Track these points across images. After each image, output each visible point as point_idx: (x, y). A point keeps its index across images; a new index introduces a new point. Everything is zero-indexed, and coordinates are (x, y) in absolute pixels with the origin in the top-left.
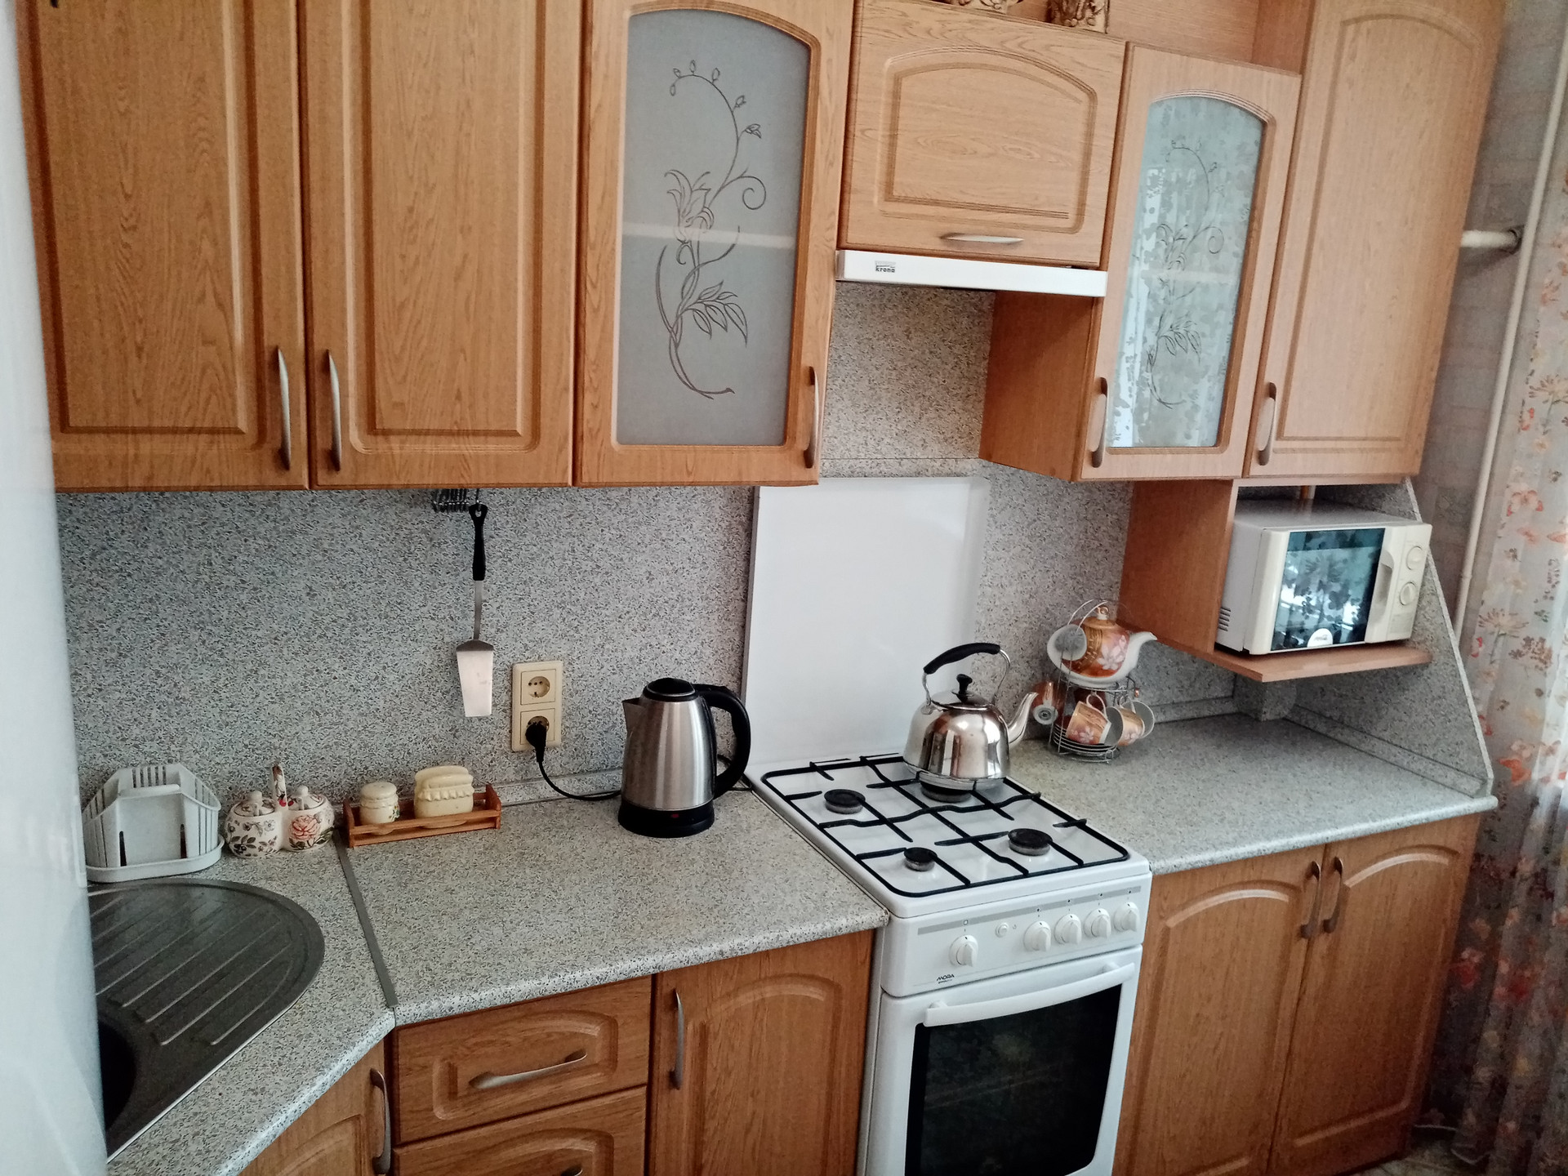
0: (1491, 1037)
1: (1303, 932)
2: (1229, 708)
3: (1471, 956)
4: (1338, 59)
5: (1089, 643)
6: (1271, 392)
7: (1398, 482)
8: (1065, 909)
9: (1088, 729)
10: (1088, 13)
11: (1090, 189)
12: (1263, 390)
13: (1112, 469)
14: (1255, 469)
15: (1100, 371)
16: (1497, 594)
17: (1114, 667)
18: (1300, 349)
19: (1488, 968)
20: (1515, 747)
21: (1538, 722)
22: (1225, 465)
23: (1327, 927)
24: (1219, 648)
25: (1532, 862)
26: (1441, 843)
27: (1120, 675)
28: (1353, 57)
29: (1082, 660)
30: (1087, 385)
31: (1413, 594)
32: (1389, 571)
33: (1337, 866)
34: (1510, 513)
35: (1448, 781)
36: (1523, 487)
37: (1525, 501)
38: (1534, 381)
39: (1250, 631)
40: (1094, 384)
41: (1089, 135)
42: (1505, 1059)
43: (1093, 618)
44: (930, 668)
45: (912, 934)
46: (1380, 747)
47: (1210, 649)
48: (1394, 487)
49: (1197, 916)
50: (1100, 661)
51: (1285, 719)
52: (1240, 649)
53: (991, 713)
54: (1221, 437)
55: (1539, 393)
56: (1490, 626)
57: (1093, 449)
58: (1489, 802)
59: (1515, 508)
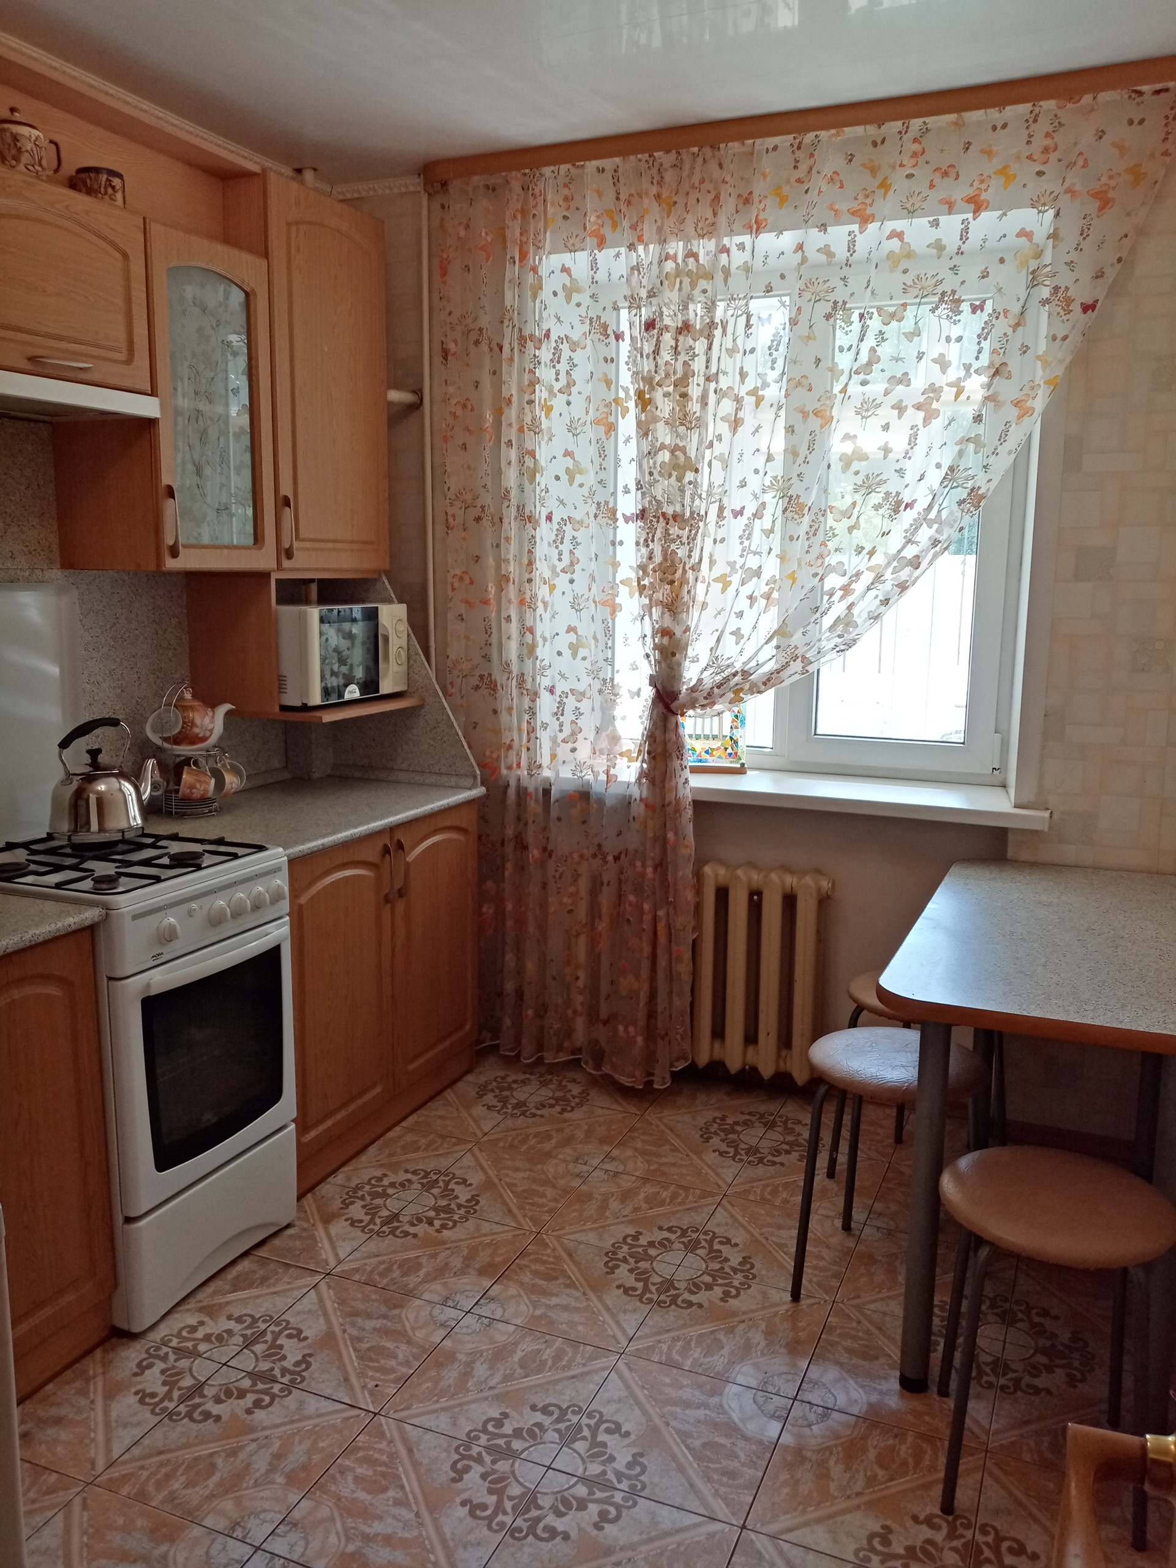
0: (509, 958)
1: (387, 900)
2: (286, 775)
3: (488, 910)
4: (289, 252)
5: (184, 718)
6: (287, 502)
7: (375, 576)
8: (233, 889)
9: (198, 786)
10: (110, 191)
11: (136, 330)
12: (280, 503)
13: (188, 561)
14: (286, 563)
15: (166, 479)
16: (456, 650)
17: (208, 734)
18: (300, 471)
19: (500, 914)
20: (488, 753)
21: (497, 732)
22: (263, 560)
23: (401, 893)
24: (284, 708)
25: (513, 827)
26: (458, 824)
27: (213, 739)
28: (298, 250)
29: (180, 732)
30: (157, 492)
31: (404, 655)
32: (386, 639)
33: (400, 846)
34: (453, 590)
35: (453, 784)
36: (458, 572)
37: (461, 579)
38: (451, 495)
39: (305, 690)
40: (162, 491)
41: (128, 288)
42: (520, 972)
43: (181, 698)
44: (64, 744)
45: (128, 919)
46: (402, 776)
47: (277, 709)
48: (375, 580)
49: (318, 893)
50: (196, 730)
51: (329, 776)
52: (299, 704)
53: (122, 775)
54: (258, 538)
55: (456, 503)
56: (456, 672)
57: (171, 543)
58: (479, 791)
59: (456, 585)
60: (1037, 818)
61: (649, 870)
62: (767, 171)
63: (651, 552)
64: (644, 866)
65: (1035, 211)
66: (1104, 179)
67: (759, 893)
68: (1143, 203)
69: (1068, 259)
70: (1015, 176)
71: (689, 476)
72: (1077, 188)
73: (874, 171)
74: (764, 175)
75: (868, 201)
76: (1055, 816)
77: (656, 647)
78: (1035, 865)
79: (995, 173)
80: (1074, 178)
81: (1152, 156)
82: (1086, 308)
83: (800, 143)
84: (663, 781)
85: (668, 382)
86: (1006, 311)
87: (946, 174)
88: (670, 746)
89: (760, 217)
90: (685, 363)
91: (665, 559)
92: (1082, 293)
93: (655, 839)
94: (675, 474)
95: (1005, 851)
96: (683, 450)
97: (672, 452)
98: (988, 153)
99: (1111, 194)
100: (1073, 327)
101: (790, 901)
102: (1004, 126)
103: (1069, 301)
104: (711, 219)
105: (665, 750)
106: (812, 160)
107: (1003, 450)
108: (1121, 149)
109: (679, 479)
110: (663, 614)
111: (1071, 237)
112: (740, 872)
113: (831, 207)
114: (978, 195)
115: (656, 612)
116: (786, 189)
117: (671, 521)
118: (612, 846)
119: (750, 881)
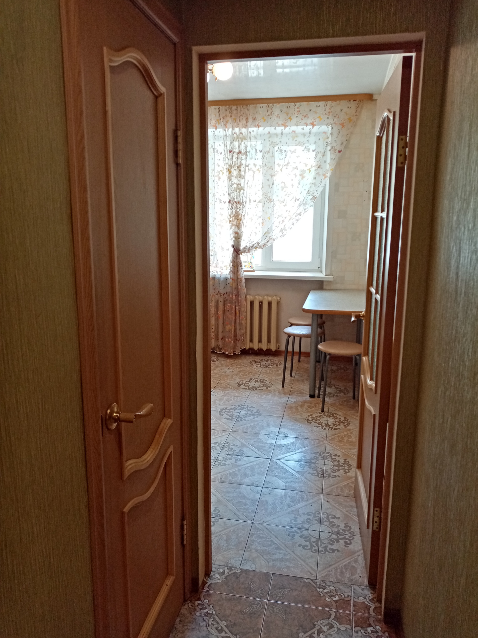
60: (330, 278)
61: (234, 297)
62: (261, 113)
63: (232, 211)
64: (232, 296)
65: (327, 127)
66: (343, 121)
67: (262, 302)
68: (352, 127)
69: (335, 140)
70: (322, 119)
71: (242, 191)
72: (337, 122)
73: (287, 114)
74: (260, 114)
75: (286, 122)
76: (335, 277)
77: (234, 237)
78: (330, 290)
79: (318, 117)
80: (336, 120)
81: (353, 116)
82: (340, 152)
83: (269, 106)
84: (237, 273)
85: (235, 166)
86: (320, 152)
87: (305, 117)
88: (238, 263)
89: (259, 124)
90: (240, 162)
91: (236, 213)
92: (338, 148)
93: (235, 288)
94: (238, 191)
95: (323, 287)
96: (240, 184)
97: (237, 185)
98: (316, 112)
99: (344, 124)
100: (336, 156)
101: (270, 304)
102: (319, 106)
103: (335, 150)
104: (246, 124)
105: (237, 264)
106: (272, 111)
107: (320, 186)
108: (346, 113)
109: (239, 192)
110: (236, 228)
111: (335, 134)
112: (257, 297)
113: (277, 123)
114: (314, 123)
115: (233, 227)
116: (265, 118)
117: (238, 203)
118: (222, 292)
119: (259, 299)
